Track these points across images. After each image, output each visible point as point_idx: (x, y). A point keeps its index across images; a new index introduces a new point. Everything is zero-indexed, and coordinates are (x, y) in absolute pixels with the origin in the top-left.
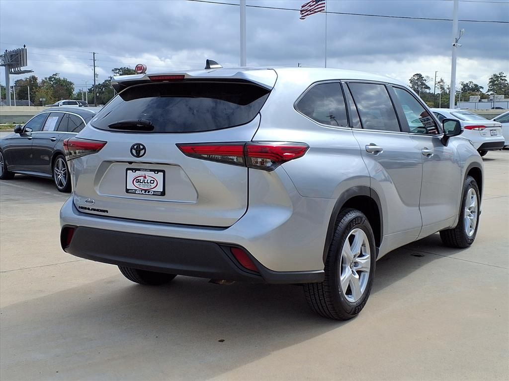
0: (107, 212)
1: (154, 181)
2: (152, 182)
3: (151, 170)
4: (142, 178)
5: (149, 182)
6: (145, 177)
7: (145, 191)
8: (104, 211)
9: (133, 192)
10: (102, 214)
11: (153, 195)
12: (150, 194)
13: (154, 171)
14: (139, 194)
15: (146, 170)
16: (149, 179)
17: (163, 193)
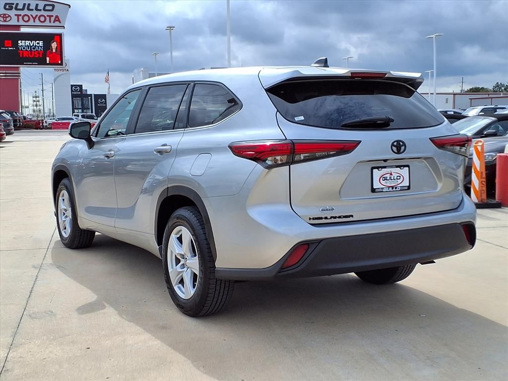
0: (352, 216)
1: (400, 176)
2: (398, 178)
3: (397, 167)
4: (388, 176)
5: (395, 178)
6: (391, 174)
7: (393, 187)
8: (349, 216)
9: (381, 191)
10: (347, 220)
11: (401, 190)
12: (397, 189)
13: (399, 167)
14: (387, 191)
15: (392, 167)
16: (395, 175)
17: (409, 188)
